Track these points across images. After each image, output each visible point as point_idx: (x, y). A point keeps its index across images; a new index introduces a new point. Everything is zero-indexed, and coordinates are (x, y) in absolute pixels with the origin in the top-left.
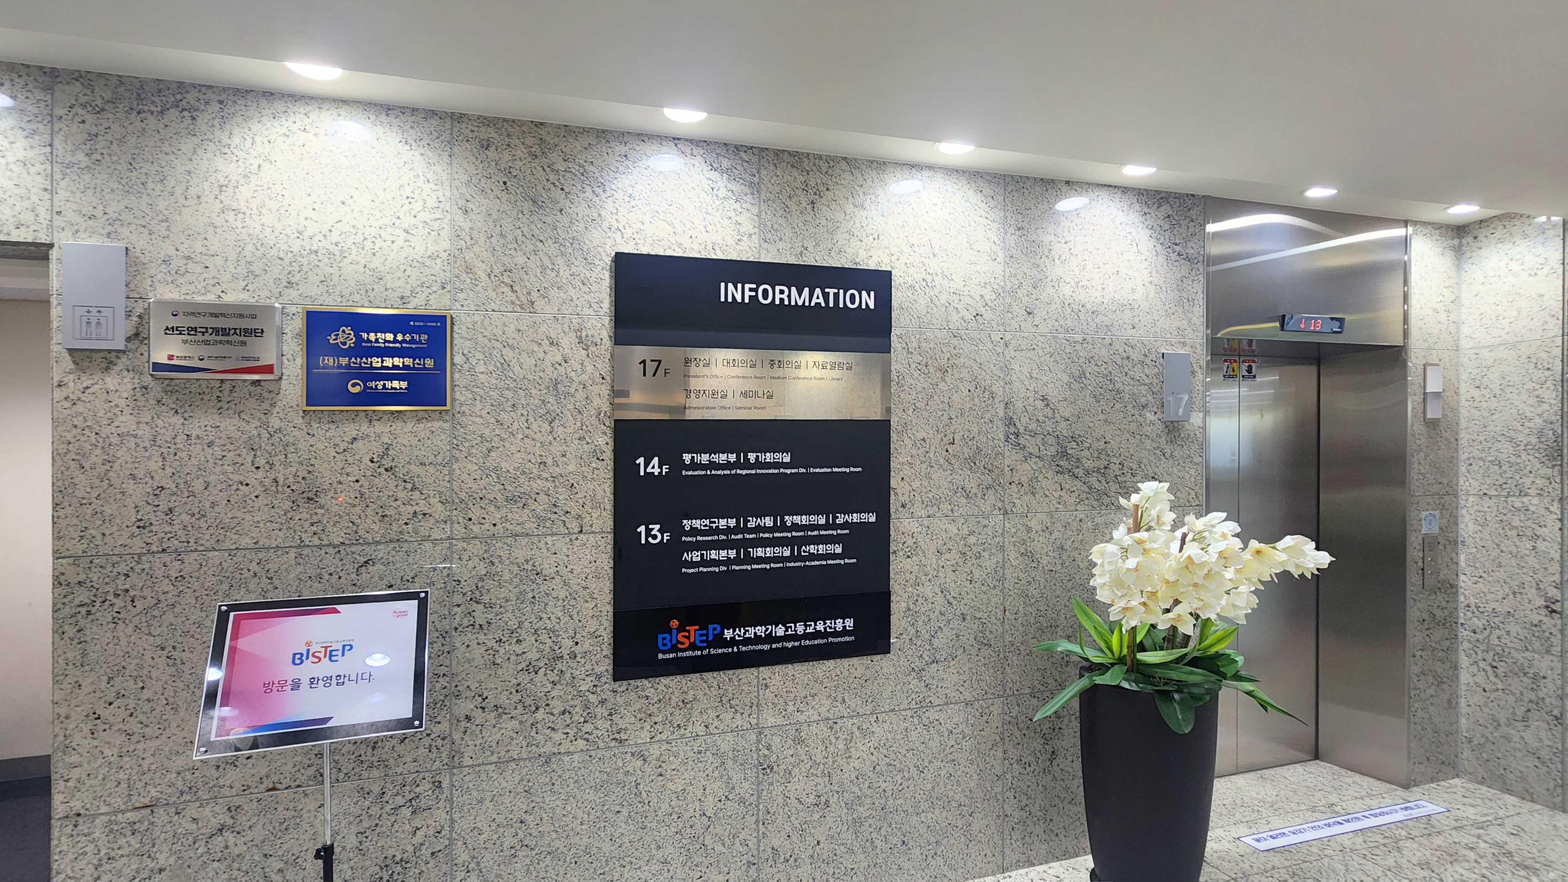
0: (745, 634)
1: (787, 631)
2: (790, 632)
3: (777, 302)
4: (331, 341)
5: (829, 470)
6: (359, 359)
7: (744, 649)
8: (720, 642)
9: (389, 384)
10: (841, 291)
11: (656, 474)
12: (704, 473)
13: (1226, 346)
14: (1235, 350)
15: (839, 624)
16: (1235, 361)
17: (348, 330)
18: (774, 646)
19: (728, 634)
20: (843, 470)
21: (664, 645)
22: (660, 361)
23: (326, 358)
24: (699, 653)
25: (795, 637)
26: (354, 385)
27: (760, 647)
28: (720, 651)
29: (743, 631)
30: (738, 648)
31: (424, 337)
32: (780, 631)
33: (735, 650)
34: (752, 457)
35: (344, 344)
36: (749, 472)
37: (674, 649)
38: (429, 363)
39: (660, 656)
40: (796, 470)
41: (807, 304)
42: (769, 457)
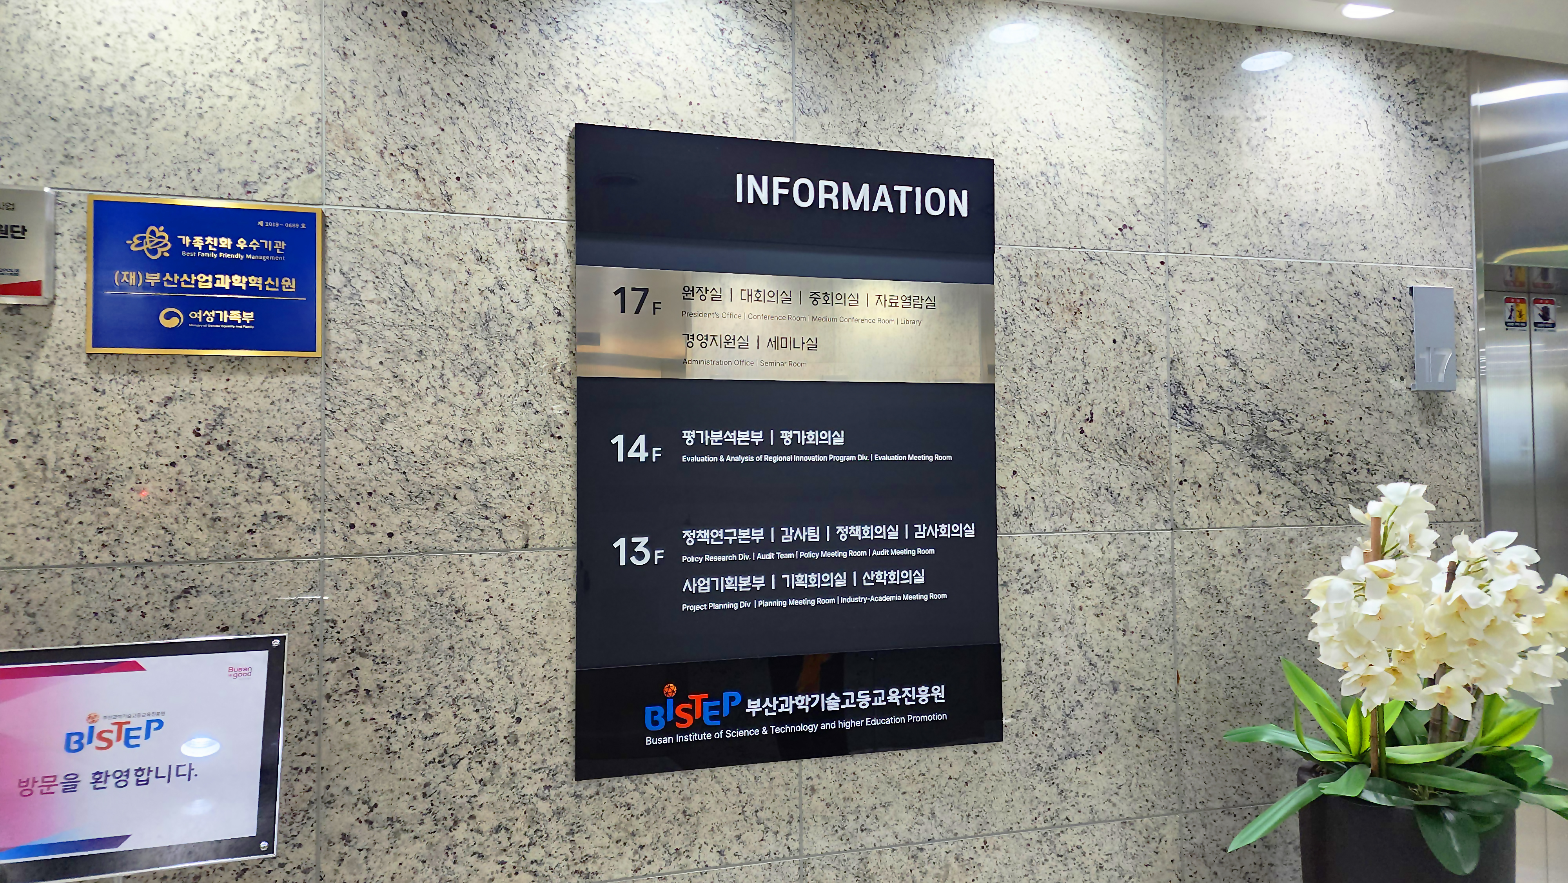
0: (779, 706)
1: (842, 702)
2: (847, 705)
3: (822, 205)
4: (133, 248)
5: (903, 458)
6: (176, 277)
7: (778, 730)
8: (740, 718)
9: (224, 316)
10: (918, 190)
11: (642, 459)
12: (714, 459)
13: (1508, 278)
14: (1522, 284)
15: (923, 695)
16: (1523, 301)
17: (160, 231)
18: (824, 727)
19: (753, 707)
20: (923, 457)
21: (655, 723)
22: (646, 291)
23: (125, 273)
24: (709, 736)
25: (856, 713)
26: (168, 316)
27: (802, 728)
28: (740, 733)
29: (775, 702)
30: (769, 730)
31: (280, 245)
32: (833, 704)
33: (765, 731)
34: (787, 436)
35: (154, 252)
36: (783, 458)
37: (670, 729)
38: (289, 284)
39: (649, 741)
40: (853, 458)
41: (866, 208)
42: (812, 437)
